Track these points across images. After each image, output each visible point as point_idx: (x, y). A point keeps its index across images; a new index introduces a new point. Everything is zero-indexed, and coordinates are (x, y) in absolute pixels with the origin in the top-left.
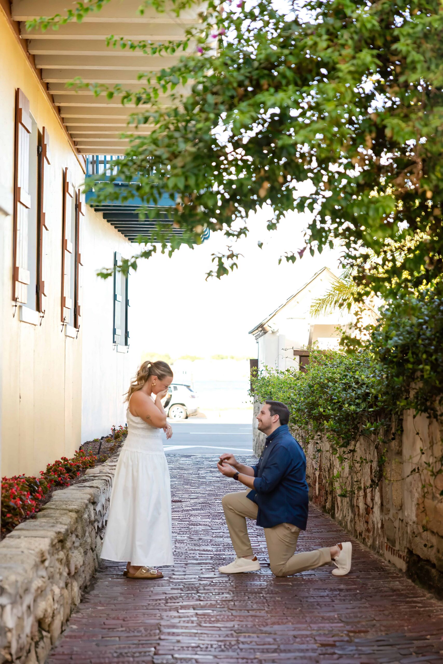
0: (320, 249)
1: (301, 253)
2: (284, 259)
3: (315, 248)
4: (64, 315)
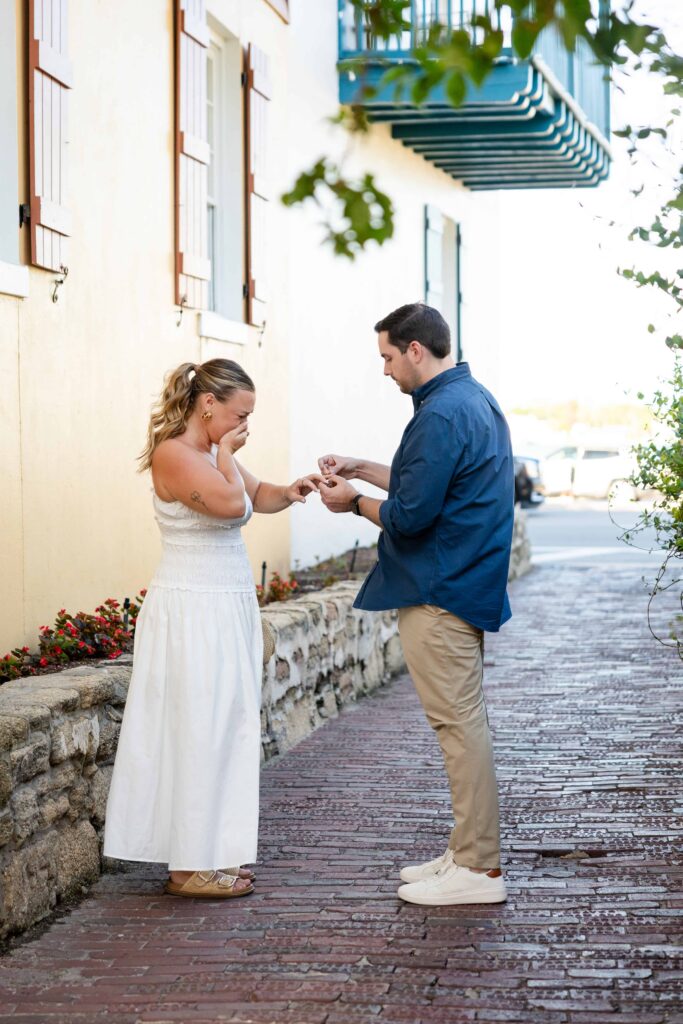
4: (182, 292)
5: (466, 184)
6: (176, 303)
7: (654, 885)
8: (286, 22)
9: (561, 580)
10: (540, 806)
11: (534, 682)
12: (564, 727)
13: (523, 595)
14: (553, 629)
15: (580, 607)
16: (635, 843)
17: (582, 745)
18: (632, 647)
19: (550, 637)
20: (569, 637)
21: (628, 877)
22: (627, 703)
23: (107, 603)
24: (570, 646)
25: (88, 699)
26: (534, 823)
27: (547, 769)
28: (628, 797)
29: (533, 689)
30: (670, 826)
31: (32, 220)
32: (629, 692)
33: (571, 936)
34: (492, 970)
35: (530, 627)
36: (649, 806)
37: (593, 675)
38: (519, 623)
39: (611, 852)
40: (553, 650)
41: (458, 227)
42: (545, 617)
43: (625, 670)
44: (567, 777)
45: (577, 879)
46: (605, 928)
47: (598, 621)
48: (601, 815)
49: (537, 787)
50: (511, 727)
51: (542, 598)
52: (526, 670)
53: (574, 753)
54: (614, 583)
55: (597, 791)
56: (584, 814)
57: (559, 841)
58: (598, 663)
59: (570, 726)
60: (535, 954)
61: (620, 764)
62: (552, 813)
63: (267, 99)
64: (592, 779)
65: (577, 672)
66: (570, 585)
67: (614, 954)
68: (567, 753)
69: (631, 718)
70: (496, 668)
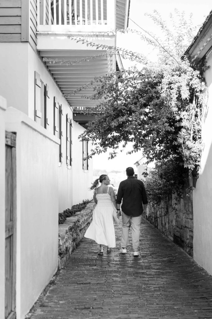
0: (137, 151)
1: (132, 152)
2: (128, 153)
3: (136, 150)
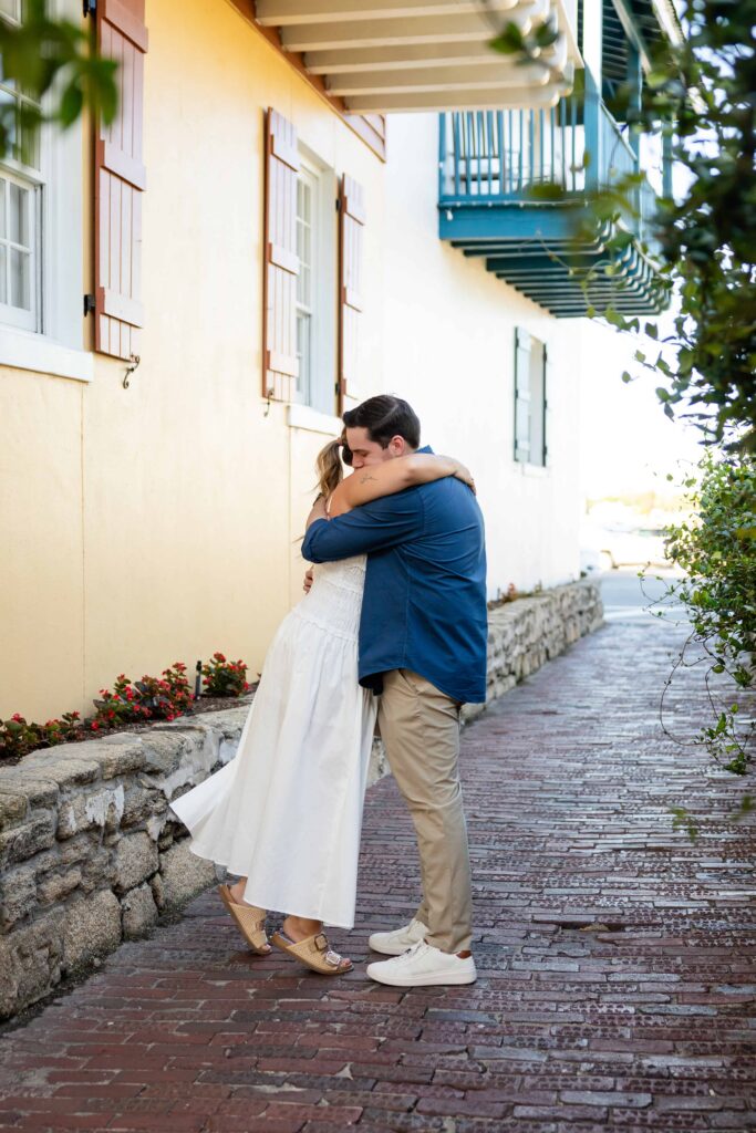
4: (269, 385)
5: (552, 312)
6: (264, 395)
7: (668, 971)
8: (383, 161)
9: (625, 636)
10: (570, 866)
11: (587, 731)
12: (606, 778)
13: (592, 648)
14: (612, 679)
15: (638, 660)
16: (654, 916)
17: (619, 798)
18: (677, 697)
19: (609, 687)
20: (625, 687)
21: (643, 959)
22: (666, 754)
23: (174, 666)
24: (625, 696)
25: (110, 770)
26: (560, 887)
27: (583, 823)
28: (654, 859)
29: (585, 738)
30: (692, 896)
31: (97, 310)
32: (670, 743)
33: (572, 1041)
34: (479, 1089)
35: (594, 678)
36: (673, 869)
37: (639, 724)
38: (585, 674)
39: (630, 925)
40: (609, 700)
41: (545, 347)
42: (607, 668)
43: (670, 720)
44: (600, 834)
45: (591, 960)
46: (610, 1029)
47: (652, 672)
48: (625, 880)
49: (571, 843)
50: (558, 777)
51: (607, 651)
52: (583, 718)
53: (610, 806)
54: (669, 639)
55: (626, 850)
56: (610, 879)
57: (581, 910)
58: (646, 713)
59: (612, 778)
60: (530, 1066)
61: (651, 819)
62: (580, 876)
63: (361, 223)
64: (624, 836)
65: (627, 722)
66: (632, 640)
67: (615, 1069)
68: (604, 806)
69: (668, 770)
70: (557, 716)
